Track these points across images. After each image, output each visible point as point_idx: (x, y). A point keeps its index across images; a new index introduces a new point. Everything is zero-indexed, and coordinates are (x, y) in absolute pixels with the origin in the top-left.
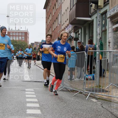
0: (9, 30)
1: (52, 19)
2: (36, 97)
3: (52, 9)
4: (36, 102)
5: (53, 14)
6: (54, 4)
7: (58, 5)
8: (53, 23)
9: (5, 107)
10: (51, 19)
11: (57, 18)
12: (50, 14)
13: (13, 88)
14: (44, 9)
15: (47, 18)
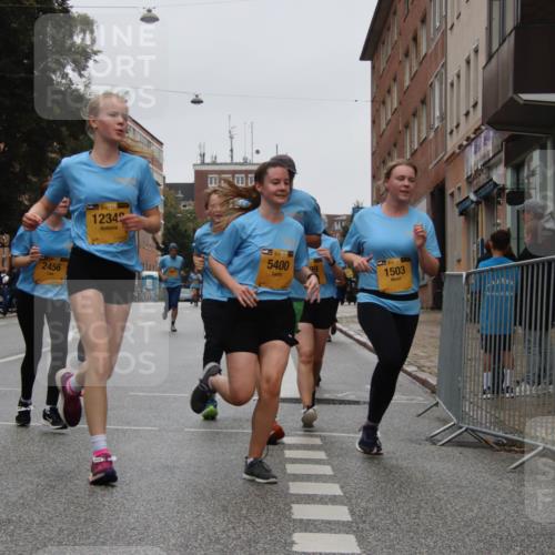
0: (203, 163)
1: (400, 103)
2: (335, 476)
3: (401, 57)
4: (333, 500)
5: (407, 83)
6: (411, 36)
7: (429, 40)
8: (407, 126)
9: (191, 522)
10: (395, 105)
11: (423, 102)
12: (392, 83)
13: (226, 434)
14: (363, 57)
15: (378, 102)
